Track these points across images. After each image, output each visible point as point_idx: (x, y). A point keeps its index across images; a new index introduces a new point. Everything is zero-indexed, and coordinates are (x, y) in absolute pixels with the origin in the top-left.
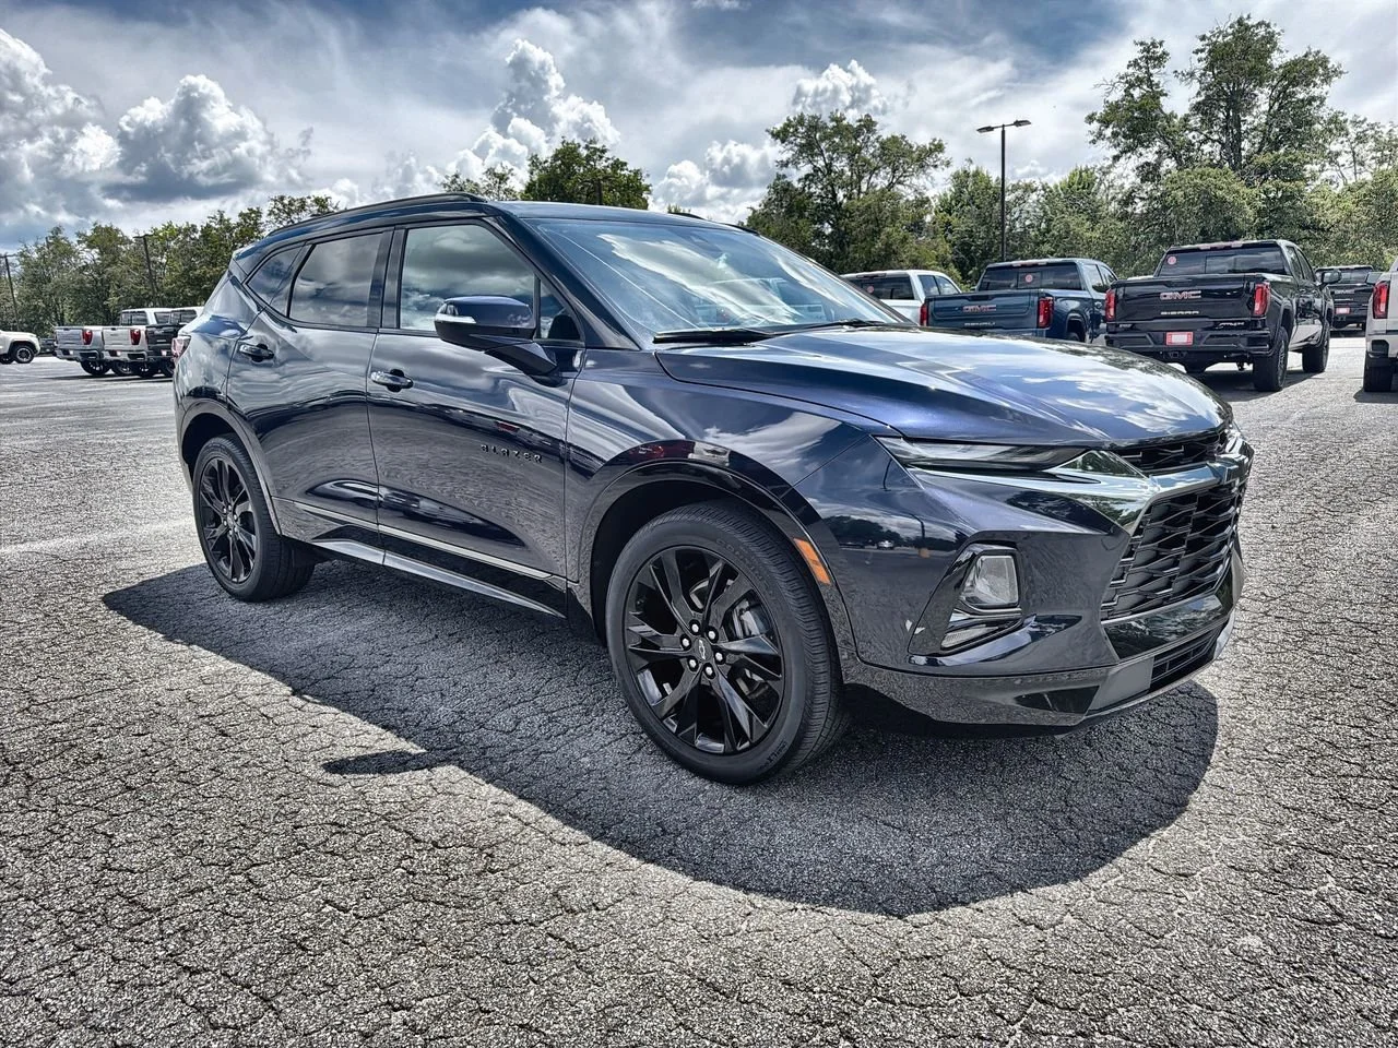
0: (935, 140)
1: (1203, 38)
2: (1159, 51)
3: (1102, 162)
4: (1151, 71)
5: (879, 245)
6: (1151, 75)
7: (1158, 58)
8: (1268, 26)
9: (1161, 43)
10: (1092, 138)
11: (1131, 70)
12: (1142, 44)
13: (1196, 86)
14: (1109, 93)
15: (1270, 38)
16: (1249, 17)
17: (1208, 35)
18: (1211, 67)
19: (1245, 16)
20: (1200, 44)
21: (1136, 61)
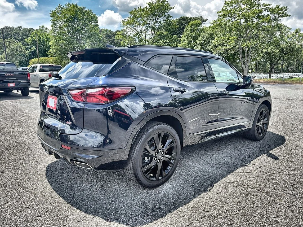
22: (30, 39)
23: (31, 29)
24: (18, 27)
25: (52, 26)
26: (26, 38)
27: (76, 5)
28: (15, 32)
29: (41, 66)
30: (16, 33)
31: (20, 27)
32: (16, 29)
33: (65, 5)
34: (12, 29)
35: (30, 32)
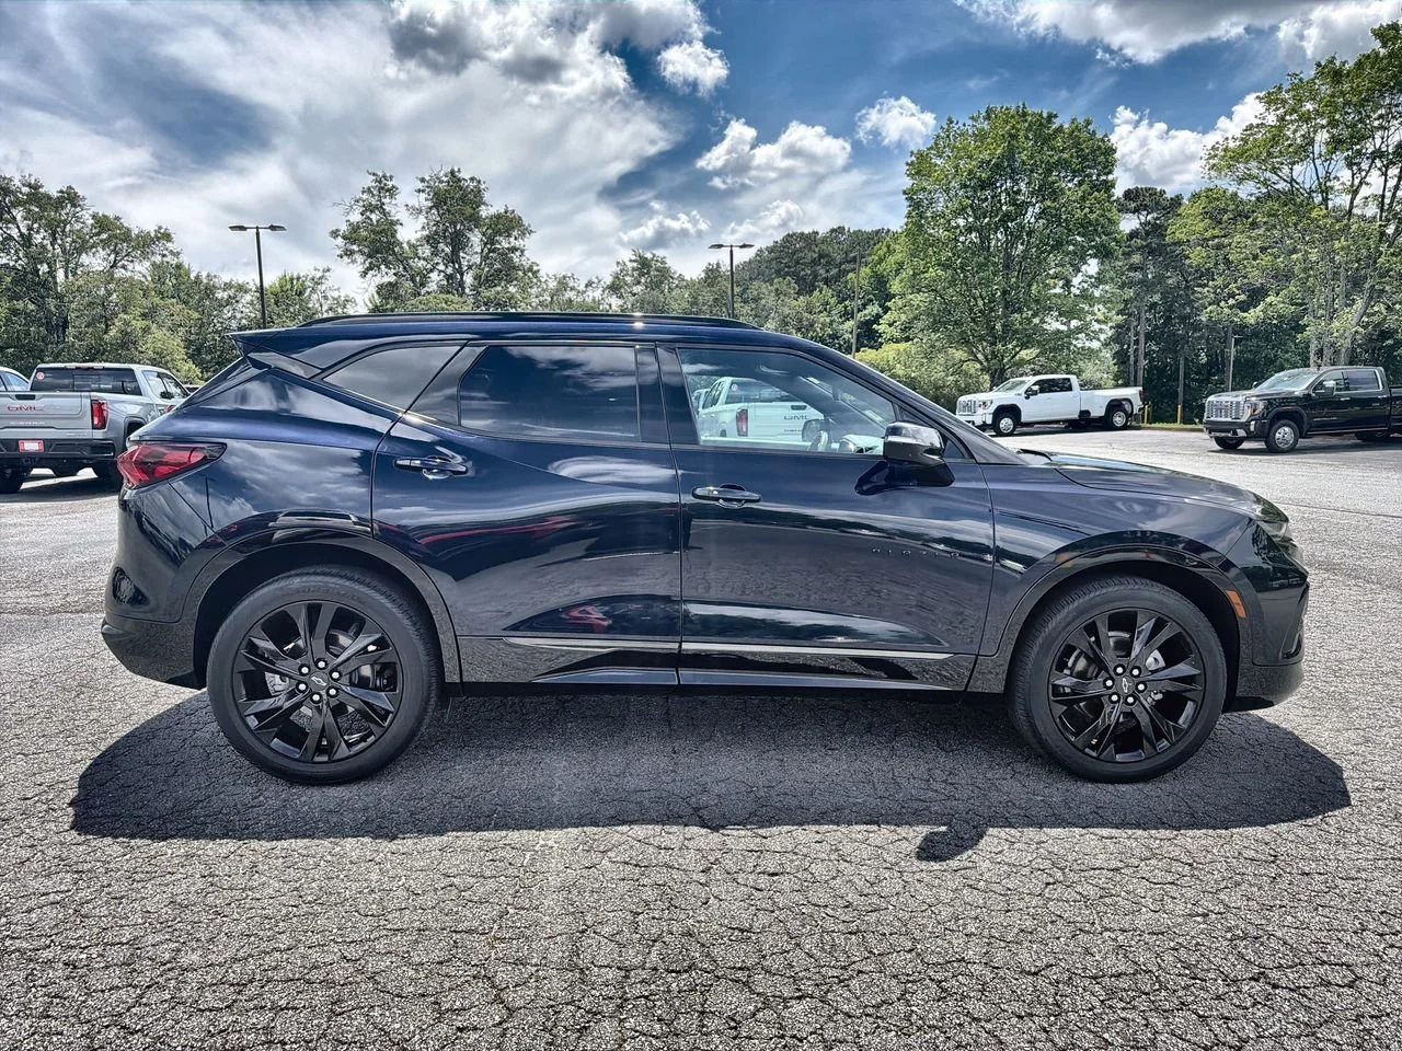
0: (160, 228)
1: (423, 180)
2: (390, 184)
3: (314, 273)
4: (383, 200)
5: (113, 332)
6: (383, 204)
7: (388, 190)
8: (479, 182)
9: (391, 177)
10: (339, 252)
11: (365, 196)
12: (374, 174)
13: (422, 219)
14: (348, 213)
15: (478, 192)
16: (459, 171)
17: (428, 178)
18: (436, 206)
19: (456, 169)
20: (421, 186)
21: (369, 189)
22: (865, 271)
23: (877, 232)
24: (833, 231)
25: (910, 213)
26: (853, 270)
27: (1024, 107)
28: (817, 250)
29: (732, 383)
30: (821, 256)
31: (839, 228)
32: (824, 240)
33: (972, 118)
34: (810, 239)
35: (872, 242)
